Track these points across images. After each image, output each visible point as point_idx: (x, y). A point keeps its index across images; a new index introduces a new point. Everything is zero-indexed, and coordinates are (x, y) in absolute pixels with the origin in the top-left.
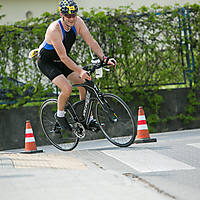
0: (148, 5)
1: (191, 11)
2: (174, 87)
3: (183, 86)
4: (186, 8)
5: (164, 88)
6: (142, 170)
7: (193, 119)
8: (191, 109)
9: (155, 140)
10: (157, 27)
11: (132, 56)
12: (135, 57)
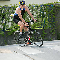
0: (31, 4)
1: (44, 6)
2: (39, 28)
3: (41, 28)
4: (42, 5)
5: (35, 29)
6: (28, 53)
7: (44, 38)
8: (43, 35)
9: (33, 45)
10: (34, 10)
11: (26, 19)
12: (27, 20)
